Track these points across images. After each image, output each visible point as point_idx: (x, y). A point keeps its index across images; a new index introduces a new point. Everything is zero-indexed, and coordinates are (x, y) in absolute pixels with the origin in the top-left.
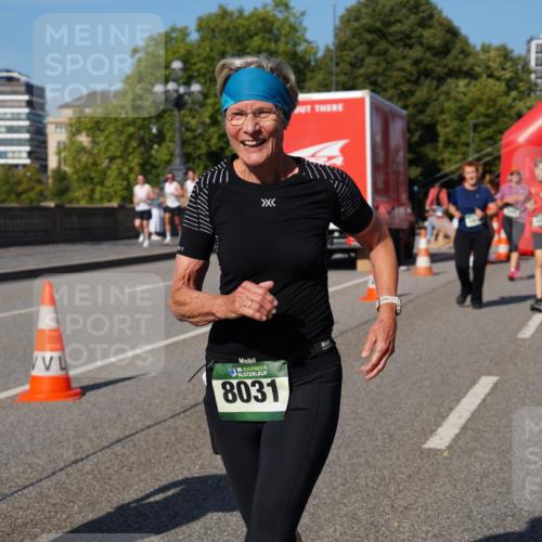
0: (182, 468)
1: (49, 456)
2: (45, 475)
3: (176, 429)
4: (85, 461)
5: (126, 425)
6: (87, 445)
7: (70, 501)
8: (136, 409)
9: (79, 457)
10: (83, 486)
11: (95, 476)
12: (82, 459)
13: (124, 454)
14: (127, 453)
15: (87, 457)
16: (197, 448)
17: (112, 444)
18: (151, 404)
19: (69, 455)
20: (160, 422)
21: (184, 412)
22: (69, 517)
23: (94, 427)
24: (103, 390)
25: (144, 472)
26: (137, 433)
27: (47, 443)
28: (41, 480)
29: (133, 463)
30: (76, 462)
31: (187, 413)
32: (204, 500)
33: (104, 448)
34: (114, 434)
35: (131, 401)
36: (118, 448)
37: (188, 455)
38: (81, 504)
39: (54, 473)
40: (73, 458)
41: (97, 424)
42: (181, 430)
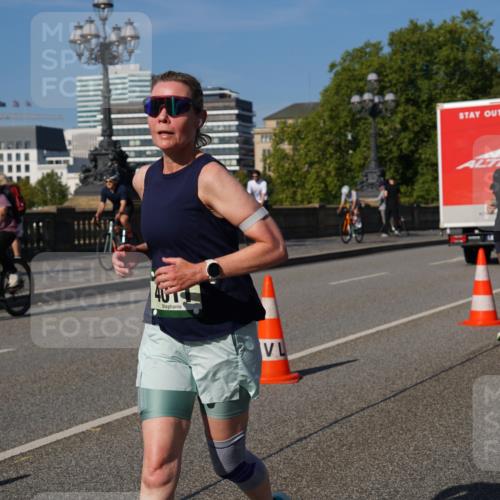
0: (397, 449)
1: (275, 434)
2: (273, 451)
3: (389, 412)
4: (308, 440)
5: (342, 408)
6: (308, 425)
7: (299, 476)
8: (350, 392)
9: (302, 435)
10: (308, 461)
11: (318, 454)
12: (305, 438)
13: (343, 434)
14: (346, 433)
15: (310, 435)
16: (410, 431)
17: (331, 425)
18: (362, 388)
19: (293, 434)
20: (372, 406)
21: (394, 396)
22: (299, 490)
23: (314, 409)
24: (318, 374)
25: (363, 451)
26: (352, 414)
27: (273, 422)
28: (271, 455)
29: (352, 443)
30: (300, 440)
31: (397, 397)
32: (422, 479)
33: (324, 428)
34: (332, 415)
35: (344, 386)
36: (336, 428)
37: (403, 437)
38: (309, 478)
39: (281, 450)
40: (297, 437)
41: (315, 405)
42: (392, 413)
